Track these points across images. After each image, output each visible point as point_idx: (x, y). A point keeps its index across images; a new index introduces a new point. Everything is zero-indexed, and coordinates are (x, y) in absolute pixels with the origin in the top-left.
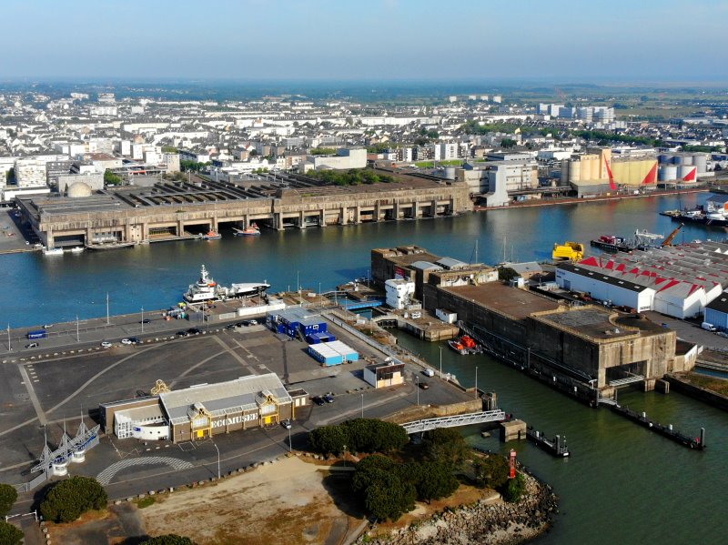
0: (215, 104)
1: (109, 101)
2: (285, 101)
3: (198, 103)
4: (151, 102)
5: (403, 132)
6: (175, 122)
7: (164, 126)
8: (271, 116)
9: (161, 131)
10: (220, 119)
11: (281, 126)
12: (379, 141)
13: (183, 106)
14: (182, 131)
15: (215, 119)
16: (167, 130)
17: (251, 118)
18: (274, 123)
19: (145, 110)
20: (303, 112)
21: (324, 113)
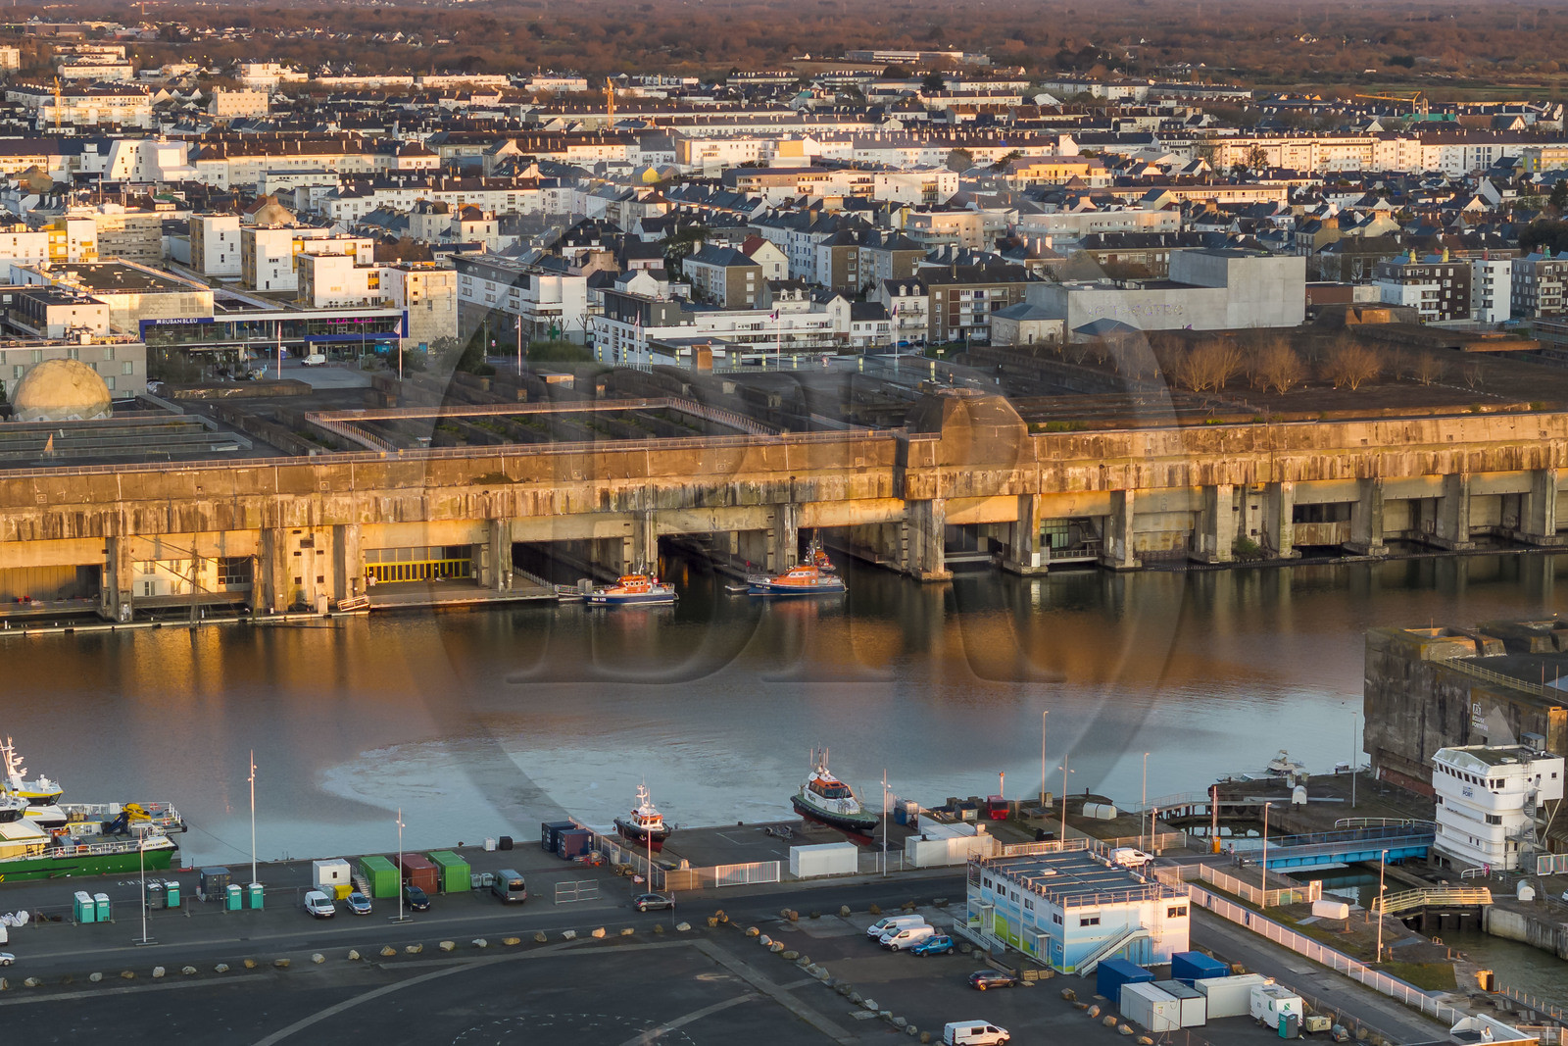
0: (579, 85)
1: (107, 74)
2: (894, 73)
3: (502, 80)
4: (290, 75)
5: (1464, 198)
6: (413, 150)
7: (369, 162)
8: (842, 127)
9: (361, 184)
10: (611, 138)
11: (893, 169)
12: (1356, 231)
13: (435, 94)
14: (451, 186)
15: (591, 138)
16: (383, 181)
17: (755, 136)
18: (859, 156)
19: (273, 108)
20: (986, 117)
21: (1086, 124)
